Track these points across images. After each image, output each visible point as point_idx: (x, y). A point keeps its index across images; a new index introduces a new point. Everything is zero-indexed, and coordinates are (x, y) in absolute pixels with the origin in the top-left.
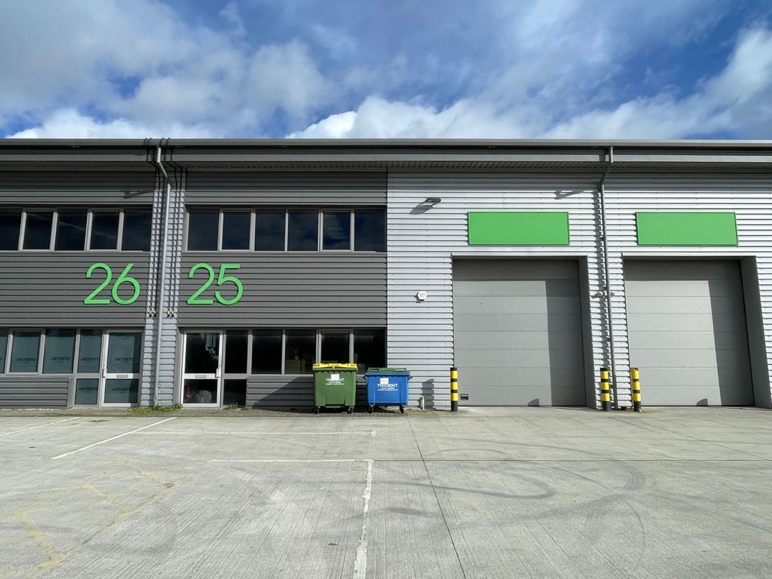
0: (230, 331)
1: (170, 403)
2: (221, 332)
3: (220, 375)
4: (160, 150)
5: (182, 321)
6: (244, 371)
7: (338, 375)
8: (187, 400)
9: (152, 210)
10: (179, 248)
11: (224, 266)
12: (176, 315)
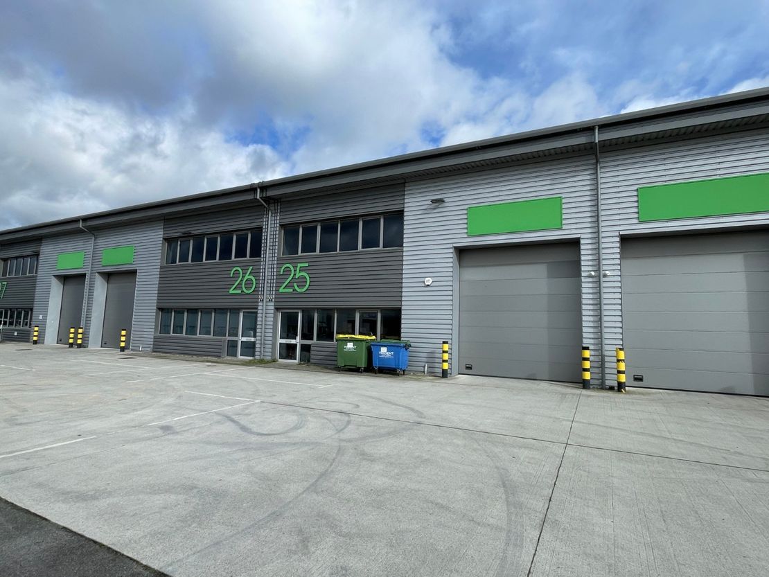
0: (304, 310)
1: (269, 358)
2: (299, 311)
3: (298, 341)
4: (259, 190)
5: (277, 304)
6: (312, 339)
7: (352, 344)
8: (281, 357)
9: (262, 230)
10: (276, 255)
11: (299, 265)
12: (273, 300)
